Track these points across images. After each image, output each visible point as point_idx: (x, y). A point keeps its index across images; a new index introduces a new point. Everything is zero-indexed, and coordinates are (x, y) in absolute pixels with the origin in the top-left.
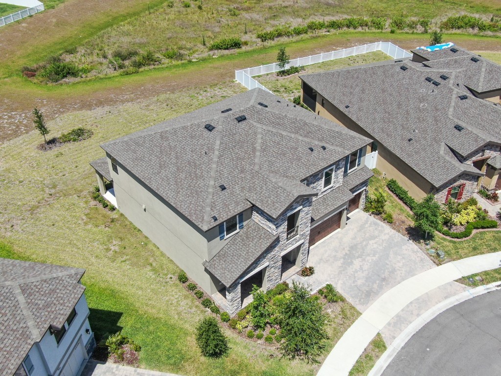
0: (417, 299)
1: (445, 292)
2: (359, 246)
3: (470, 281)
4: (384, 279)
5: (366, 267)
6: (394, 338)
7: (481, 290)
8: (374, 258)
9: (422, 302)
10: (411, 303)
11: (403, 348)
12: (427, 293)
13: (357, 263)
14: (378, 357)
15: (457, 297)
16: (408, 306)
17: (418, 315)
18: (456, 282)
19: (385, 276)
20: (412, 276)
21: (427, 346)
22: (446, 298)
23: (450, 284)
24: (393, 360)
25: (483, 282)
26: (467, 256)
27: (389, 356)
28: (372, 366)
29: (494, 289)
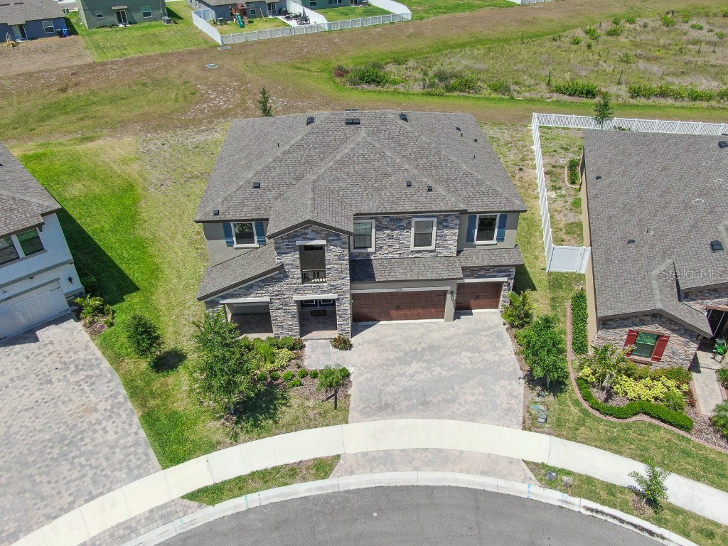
0: (440, 451)
1: (492, 465)
2: (442, 351)
3: (548, 475)
4: (425, 403)
5: (420, 377)
6: (352, 473)
7: (553, 497)
8: (444, 373)
9: (440, 458)
10: (426, 449)
11: (348, 492)
12: (462, 452)
13: (415, 366)
14: (304, 479)
15: (501, 482)
16: (416, 450)
17: (417, 469)
18: (523, 464)
19: (431, 401)
20: (469, 420)
21: (378, 511)
22: (483, 473)
23: (511, 461)
24: (318, 496)
25: (567, 488)
26: (586, 441)
27: (319, 488)
28: (286, 484)
29: (577, 509)
